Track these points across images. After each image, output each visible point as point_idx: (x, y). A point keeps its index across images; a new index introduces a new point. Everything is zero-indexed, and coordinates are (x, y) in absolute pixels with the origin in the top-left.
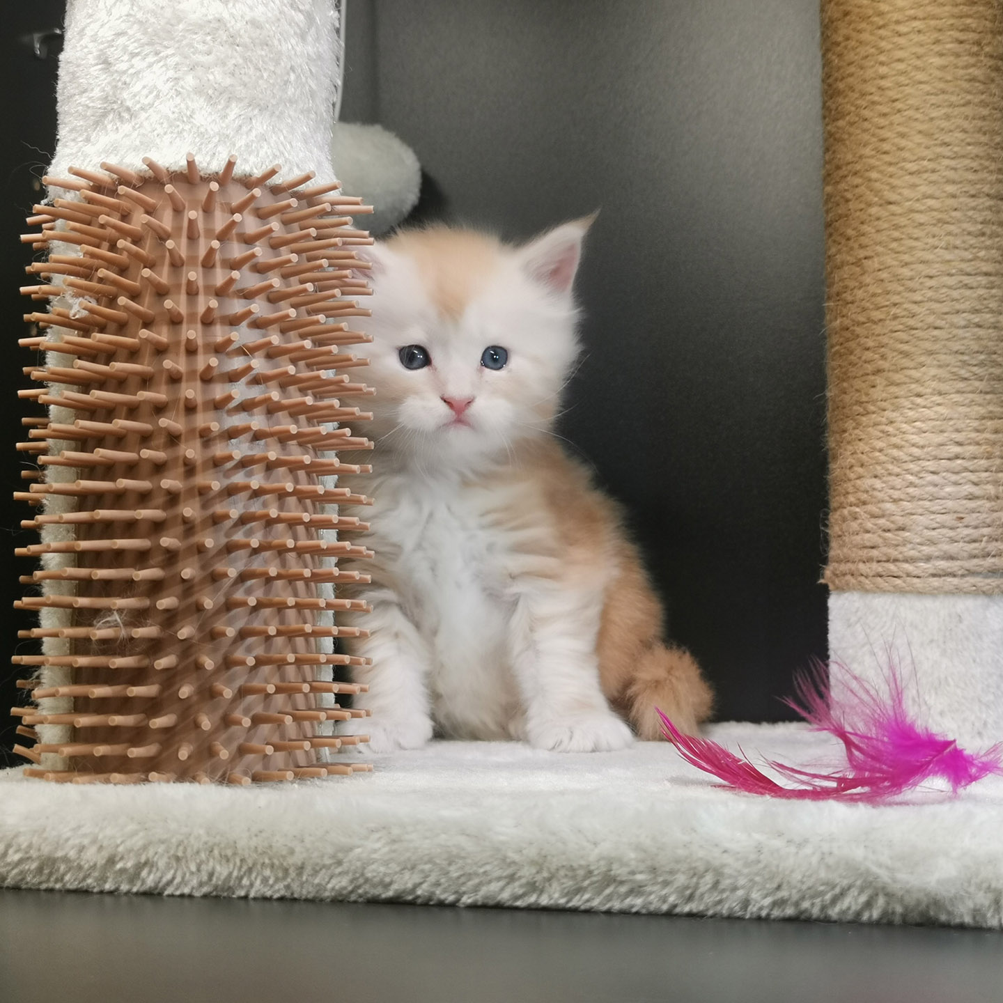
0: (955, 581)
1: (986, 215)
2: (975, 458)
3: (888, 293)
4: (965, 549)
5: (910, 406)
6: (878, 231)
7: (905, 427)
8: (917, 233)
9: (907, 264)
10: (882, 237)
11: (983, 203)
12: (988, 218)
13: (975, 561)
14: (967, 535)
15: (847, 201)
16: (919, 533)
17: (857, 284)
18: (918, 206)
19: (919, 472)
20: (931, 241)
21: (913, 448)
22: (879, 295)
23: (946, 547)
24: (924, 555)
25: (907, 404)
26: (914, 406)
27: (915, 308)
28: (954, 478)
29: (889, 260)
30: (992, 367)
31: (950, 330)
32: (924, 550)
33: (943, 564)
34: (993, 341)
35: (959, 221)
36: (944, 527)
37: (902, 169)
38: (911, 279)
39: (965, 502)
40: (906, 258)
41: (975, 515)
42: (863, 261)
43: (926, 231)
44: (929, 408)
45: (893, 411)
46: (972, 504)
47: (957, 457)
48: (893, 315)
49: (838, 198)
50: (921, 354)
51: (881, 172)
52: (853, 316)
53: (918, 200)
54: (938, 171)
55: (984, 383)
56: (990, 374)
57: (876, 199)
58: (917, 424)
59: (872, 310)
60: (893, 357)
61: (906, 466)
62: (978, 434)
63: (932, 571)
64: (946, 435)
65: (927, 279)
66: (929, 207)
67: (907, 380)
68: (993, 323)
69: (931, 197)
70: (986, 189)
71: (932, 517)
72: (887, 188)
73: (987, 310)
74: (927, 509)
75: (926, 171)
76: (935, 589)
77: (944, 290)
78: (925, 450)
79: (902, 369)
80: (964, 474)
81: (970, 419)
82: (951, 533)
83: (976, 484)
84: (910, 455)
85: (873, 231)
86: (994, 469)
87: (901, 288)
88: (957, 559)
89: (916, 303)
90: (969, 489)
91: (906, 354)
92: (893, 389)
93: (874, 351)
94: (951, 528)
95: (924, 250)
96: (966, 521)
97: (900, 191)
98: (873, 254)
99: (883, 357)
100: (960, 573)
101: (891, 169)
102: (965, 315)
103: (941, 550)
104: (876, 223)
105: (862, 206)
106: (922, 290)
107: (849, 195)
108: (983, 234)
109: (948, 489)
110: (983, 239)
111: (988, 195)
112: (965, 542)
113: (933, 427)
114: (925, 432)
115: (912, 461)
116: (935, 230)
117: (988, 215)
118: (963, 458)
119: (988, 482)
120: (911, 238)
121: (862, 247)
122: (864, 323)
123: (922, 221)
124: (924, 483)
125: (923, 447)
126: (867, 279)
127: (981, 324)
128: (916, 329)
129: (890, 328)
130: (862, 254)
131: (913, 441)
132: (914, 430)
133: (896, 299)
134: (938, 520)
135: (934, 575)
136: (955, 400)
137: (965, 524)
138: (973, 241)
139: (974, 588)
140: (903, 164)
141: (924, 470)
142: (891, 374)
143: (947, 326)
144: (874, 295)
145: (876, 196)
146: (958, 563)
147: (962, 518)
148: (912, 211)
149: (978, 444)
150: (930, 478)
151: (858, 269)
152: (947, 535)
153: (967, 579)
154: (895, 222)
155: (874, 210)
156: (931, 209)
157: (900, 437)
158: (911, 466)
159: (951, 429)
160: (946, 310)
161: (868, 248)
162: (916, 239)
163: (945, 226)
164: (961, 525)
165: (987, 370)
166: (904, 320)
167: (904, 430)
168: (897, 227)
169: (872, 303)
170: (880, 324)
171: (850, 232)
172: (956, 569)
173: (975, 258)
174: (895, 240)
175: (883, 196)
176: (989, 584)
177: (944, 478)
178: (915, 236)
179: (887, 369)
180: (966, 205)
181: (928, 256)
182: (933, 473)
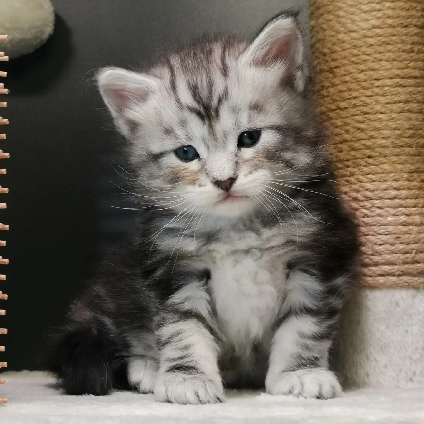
0: (394, 279)
1: (415, 39)
2: (407, 198)
3: (350, 90)
4: (401, 258)
5: (365, 164)
6: (344, 50)
7: (362, 178)
8: (369, 51)
9: (362, 71)
10: (346, 53)
11: (412, 31)
12: (416, 40)
13: (407, 266)
14: (402, 249)
15: (325, 30)
16: (371, 247)
17: (330, 84)
18: (369, 33)
19: (371, 207)
20: (378, 56)
21: (367, 192)
22: (345, 91)
23: (388, 257)
24: (374, 262)
25: (362, 162)
26: (367, 165)
27: (368, 100)
28: (393, 211)
29: (351, 68)
30: (419, 138)
31: (390, 115)
32: (374, 259)
33: (387, 268)
34: (419, 121)
35: (396, 43)
36: (387, 244)
37: (359, 9)
38: (365, 81)
39: (400, 227)
40: (362, 67)
41: (407, 236)
42: (334, 70)
43: (375, 50)
44: (377, 165)
45: (354, 167)
46: (404, 229)
47: (395, 198)
48: (354, 104)
49: (318, 28)
50: (372, 130)
51: (346, 11)
52: (328, 105)
53: (370, 29)
54: (383, 10)
55: (413, 149)
56: (418, 143)
57: (342, 29)
58: (369, 176)
59: (340, 101)
60: (354, 132)
61: (362, 204)
62: (409, 182)
63: (378, 272)
64: (388, 183)
65: (375, 81)
66: (377, 34)
67: (363, 147)
68: (419, 110)
69: (378, 27)
70: (414, 21)
71: (380, 237)
72: (350, 21)
73: (415, 101)
74: (376, 232)
75: (374, 11)
76: (381, 284)
77: (387, 88)
78: (375, 193)
79: (359, 140)
80: (400, 209)
81: (404, 172)
82: (392, 248)
83: (408, 215)
84: (365, 197)
85: (341, 49)
86: (420, 205)
87: (359, 87)
88: (396, 265)
89: (368, 96)
90: (403, 218)
91: (362, 130)
92: (353, 153)
93: (341, 129)
94: (392, 244)
95: (373, 62)
96: (401, 240)
97: (358, 23)
98: (340, 65)
99: (347, 132)
100: (398, 273)
101: (352, 9)
102: (400, 104)
103: (385, 259)
104: (343, 44)
105: (333, 33)
106: (372, 88)
107: (325, 26)
108: (413, 52)
109: (390, 219)
110: (412, 54)
111: (416, 26)
112: (400, 253)
113: (380, 178)
114: (374, 181)
115: (366, 201)
116: (381, 49)
117: (416, 39)
118: (400, 199)
119: (416, 214)
120: (365, 54)
121: (333, 60)
122: (335, 110)
123: (372, 43)
124: (374, 214)
125: (373, 191)
126: (337, 81)
127: (411, 110)
128: (368, 114)
129: (352, 113)
130: (333, 64)
131: (368, 187)
132: (367, 180)
133: (355, 94)
134: (383, 239)
135: (381, 275)
136: (394, 160)
137: (401, 241)
138: (405, 55)
139: (407, 284)
140: (360, 6)
141: (373, 206)
142: (352, 143)
143: (389, 111)
144: (341, 91)
145: (343, 27)
146: (397, 267)
147: (399, 238)
148: (366, 37)
149: (409, 189)
150: (378, 211)
151: (331, 75)
152: (389, 249)
153: (402, 278)
154: (355, 44)
155: (341, 36)
156: (378, 35)
157: (359, 184)
158: (366, 203)
159: (391, 179)
160: (387, 101)
161: (337, 61)
162: (368, 55)
163: (388, 46)
164: (398, 242)
165: (415, 141)
166: (361, 108)
167: (360, 180)
168: (355, 47)
169: (340, 97)
170: (345, 110)
171: (326, 51)
172: (394, 271)
173: (407, 67)
174: (355, 55)
175: (347, 27)
176: (416, 281)
177: (387, 211)
178: (368, 53)
179: (349, 140)
180: (401, 32)
181: (376, 66)
182: (379, 208)
